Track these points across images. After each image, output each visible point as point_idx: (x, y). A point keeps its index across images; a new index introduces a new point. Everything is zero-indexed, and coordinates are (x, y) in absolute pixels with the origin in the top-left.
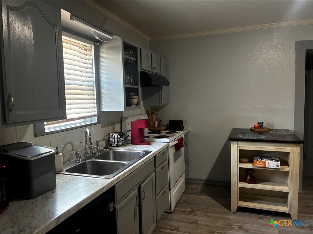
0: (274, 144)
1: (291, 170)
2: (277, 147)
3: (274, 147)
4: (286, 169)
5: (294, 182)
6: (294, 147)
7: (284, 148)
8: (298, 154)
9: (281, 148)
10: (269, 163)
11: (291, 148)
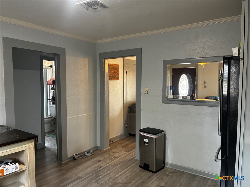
0: (10, 146)
1: (27, 168)
2: (13, 149)
3: (11, 149)
4: (24, 168)
5: (31, 178)
6: (29, 143)
7: (20, 147)
8: (33, 149)
9: (17, 148)
10: (7, 169)
11: (27, 145)
